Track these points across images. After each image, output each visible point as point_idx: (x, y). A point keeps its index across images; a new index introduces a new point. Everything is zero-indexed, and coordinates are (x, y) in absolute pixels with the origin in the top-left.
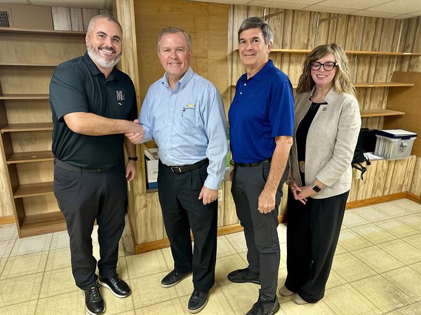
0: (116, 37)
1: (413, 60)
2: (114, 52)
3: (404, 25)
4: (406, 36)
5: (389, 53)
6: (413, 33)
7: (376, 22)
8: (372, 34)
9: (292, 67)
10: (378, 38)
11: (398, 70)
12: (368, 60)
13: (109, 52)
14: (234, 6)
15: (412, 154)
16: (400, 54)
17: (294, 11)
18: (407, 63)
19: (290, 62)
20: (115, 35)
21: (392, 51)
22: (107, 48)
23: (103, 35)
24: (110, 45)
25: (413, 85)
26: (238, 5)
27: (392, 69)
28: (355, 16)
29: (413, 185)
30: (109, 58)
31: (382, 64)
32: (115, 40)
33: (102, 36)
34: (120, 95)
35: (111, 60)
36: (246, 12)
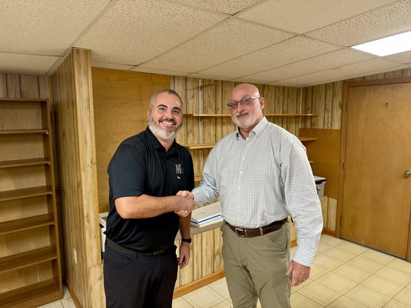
0: (176, 108)
1: (313, 119)
2: (175, 124)
3: (303, 92)
4: (305, 101)
5: (295, 114)
6: (310, 98)
7: (283, 90)
8: (281, 98)
9: (224, 128)
10: (286, 103)
11: (303, 127)
12: (280, 120)
13: (170, 124)
14: (174, 76)
15: (324, 195)
16: (304, 115)
17: (222, 81)
18: (309, 121)
19: (222, 124)
20: (176, 106)
21: (297, 112)
22: (167, 120)
23: (163, 107)
24: (170, 117)
25: (316, 139)
26: (178, 77)
27: (298, 127)
28: (268, 86)
29: (329, 222)
30: (169, 130)
31: (291, 123)
32: (175, 111)
33: (163, 109)
34: (179, 169)
35: (171, 131)
36: (184, 82)
